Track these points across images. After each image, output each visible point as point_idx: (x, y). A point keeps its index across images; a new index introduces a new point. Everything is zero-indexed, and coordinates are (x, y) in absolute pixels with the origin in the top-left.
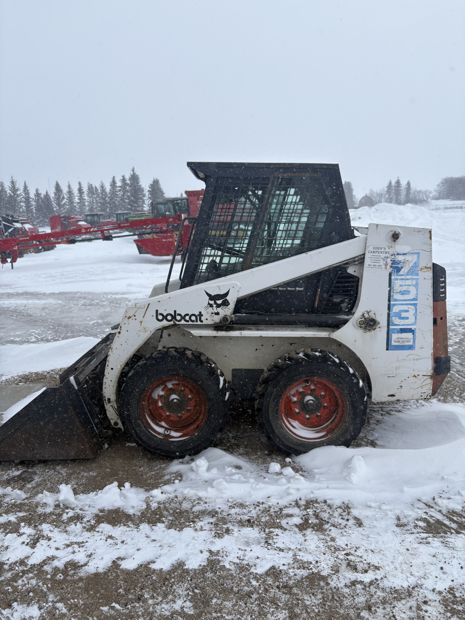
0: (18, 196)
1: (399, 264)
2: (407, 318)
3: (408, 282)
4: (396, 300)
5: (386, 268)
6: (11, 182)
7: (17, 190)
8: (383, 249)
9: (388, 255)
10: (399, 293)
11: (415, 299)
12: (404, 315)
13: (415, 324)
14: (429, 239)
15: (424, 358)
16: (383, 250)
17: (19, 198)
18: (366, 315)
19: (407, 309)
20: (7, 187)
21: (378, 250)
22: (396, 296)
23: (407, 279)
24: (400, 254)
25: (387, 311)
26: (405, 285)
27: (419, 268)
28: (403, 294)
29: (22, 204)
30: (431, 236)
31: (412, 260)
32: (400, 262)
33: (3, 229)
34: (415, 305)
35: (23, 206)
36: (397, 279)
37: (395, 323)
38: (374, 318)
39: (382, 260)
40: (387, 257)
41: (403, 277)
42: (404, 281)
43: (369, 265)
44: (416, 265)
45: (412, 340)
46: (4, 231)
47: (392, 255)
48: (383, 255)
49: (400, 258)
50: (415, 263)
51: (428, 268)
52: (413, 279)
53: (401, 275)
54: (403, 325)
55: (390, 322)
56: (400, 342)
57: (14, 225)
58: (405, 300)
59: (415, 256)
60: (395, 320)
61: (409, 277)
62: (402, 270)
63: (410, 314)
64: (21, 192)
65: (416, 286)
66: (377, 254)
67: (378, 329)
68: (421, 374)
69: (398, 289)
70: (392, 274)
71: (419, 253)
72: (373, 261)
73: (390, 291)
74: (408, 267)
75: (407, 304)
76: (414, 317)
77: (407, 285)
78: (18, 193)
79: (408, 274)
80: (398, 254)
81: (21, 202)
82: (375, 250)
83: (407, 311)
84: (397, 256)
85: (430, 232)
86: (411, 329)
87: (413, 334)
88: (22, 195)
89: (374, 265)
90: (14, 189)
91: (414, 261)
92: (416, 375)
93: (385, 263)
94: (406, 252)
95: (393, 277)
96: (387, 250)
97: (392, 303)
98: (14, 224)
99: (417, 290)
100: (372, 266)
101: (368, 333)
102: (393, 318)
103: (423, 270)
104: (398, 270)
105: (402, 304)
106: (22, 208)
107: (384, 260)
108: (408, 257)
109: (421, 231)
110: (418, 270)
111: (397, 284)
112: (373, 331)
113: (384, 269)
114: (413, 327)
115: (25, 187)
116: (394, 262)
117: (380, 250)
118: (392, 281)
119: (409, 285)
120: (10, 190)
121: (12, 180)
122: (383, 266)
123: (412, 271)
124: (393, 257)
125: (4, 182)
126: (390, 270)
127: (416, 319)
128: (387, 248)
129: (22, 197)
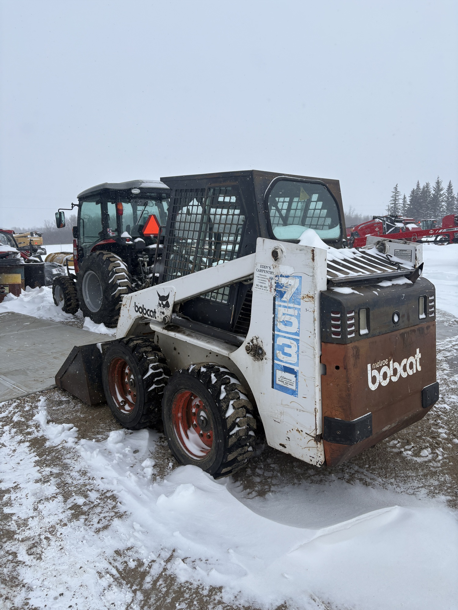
0: (441, 195)
1: (282, 288)
2: (290, 355)
3: (291, 311)
4: (279, 331)
5: (271, 291)
6: (437, 183)
7: (441, 190)
8: (268, 268)
9: (272, 276)
10: (282, 322)
11: (297, 334)
12: (287, 350)
13: (297, 364)
14: (312, 260)
15: (308, 412)
16: (268, 270)
17: (442, 198)
18: (255, 341)
19: (290, 344)
20: (432, 188)
21: (264, 269)
22: (280, 326)
23: (290, 308)
24: (283, 276)
25: (271, 342)
26: (287, 314)
27: (302, 296)
28: (285, 325)
29: (443, 203)
30: (313, 256)
31: (294, 285)
32: (283, 286)
33: (386, 228)
34: (297, 341)
35: (443, 205)
36: (280, 306)
37: (279, 358)
38: (261, 346)
39: (267, 280)
40: (272, 279)
41: (286, 304)
42: (286, 309)
43: (257, 285)
44: (298, 291)
45: (295, 383)
46: (386, 230)
47: (276, 276)
48: (269, 276)
49: (283, 281)
50: (297, 289)
51: (310, 297)
52: (296, 308)
53: (284, 302)
54: (286, 362)
55: (275, 355)
56: (283, 382)
57: (395, 225)
58: (287, 333)
59: (298, 280)
60: (279, 354)
61: (291, 305)
62: (285, 296)
63: (292, 351)
64: (444, 191)
65: (298, 317)
66: (263, 274)
67: (264, 360)
68: (304, 431)
69: (281, 317)
70: (276, 299)
71: (301, 277)
72: (260, 281)
73: (274, 318)
74: (290, 292)
75: (289, 338)
76: (296, 355)
77: (289, 315)
78: (442, 192)
79: (290, 301)
80: (281, 276)
81: (442, 201)
82: (262, 269)
83: (290, 347)
84: (280, 278)
85: (313, 251)
86: (293, 369)
87: (296, 377)
88: (445, 195)
89: (261, 286)
90: (438, 189)
91: (296, 286)
92: (300, 430)
93: (270, 285)
94: (288, 274)
95: (276, 303)
96: (272, 270)
97: (276, 333)
98: (396, 223)
99: (299, 323)
100: (259, 287)
101: (257, 362)
102: (278, 352)
103: (304, 299)
104: (281, 294)
105: (285, 337)
106: (443, 208)
107: (269, 281)
108: (291, 281)
109: (304, 250)
110: (299, 297)
111: (280, 311)
112: (260, 362)
113: (269, 292)
114: (296, 368)
115: (450, 187)
116: (278, 285)
117: (266, 269)
118: (276, 307)
119: (291, 315)
120: (434, 190)
121: (438, 181)
122: (268, 288)
123: (295, 299)
124: (277, 278)
125: (429, 182)
126: (274, 294)
127: (298, 359)
128: (272, 267)
129: (444, 196)
